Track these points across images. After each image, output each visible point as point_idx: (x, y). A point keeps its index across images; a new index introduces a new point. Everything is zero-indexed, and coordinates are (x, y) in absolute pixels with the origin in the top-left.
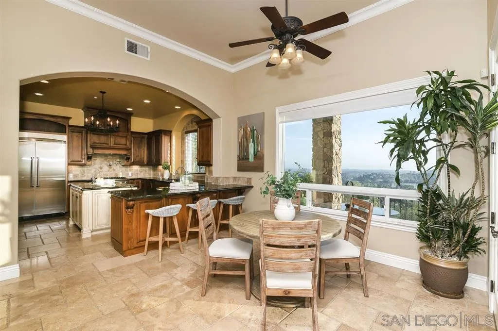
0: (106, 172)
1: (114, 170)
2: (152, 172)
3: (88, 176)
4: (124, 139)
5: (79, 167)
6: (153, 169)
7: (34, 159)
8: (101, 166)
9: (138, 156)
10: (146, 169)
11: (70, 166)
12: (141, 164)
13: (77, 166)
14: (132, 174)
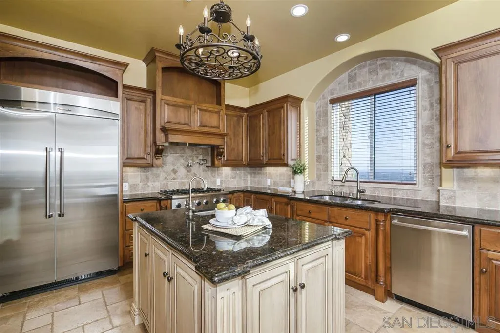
0: (182, 178)
1: (195, 175)
2: (249, 177)
3: (154, 187)
4: (215, 116)
5: (140, 169)
6: (251, 174)
7: (52, 154)
8: (176, 167)
9: (234, 149)
10: (241, 172)
11: (124, 169)
12: (235, 164)
13: (135, 169)
14: (221, 182)
